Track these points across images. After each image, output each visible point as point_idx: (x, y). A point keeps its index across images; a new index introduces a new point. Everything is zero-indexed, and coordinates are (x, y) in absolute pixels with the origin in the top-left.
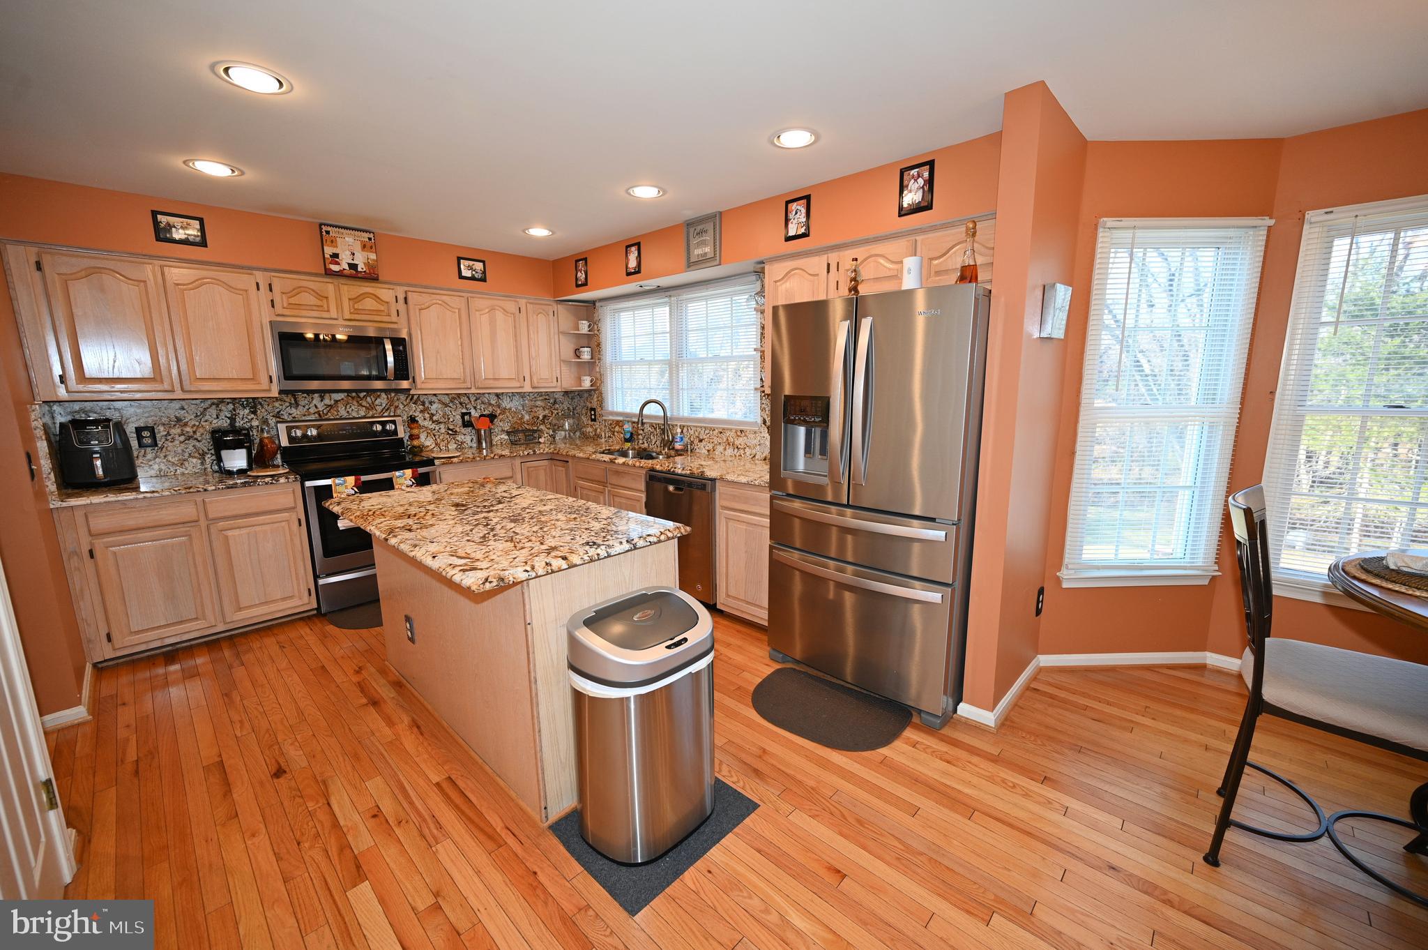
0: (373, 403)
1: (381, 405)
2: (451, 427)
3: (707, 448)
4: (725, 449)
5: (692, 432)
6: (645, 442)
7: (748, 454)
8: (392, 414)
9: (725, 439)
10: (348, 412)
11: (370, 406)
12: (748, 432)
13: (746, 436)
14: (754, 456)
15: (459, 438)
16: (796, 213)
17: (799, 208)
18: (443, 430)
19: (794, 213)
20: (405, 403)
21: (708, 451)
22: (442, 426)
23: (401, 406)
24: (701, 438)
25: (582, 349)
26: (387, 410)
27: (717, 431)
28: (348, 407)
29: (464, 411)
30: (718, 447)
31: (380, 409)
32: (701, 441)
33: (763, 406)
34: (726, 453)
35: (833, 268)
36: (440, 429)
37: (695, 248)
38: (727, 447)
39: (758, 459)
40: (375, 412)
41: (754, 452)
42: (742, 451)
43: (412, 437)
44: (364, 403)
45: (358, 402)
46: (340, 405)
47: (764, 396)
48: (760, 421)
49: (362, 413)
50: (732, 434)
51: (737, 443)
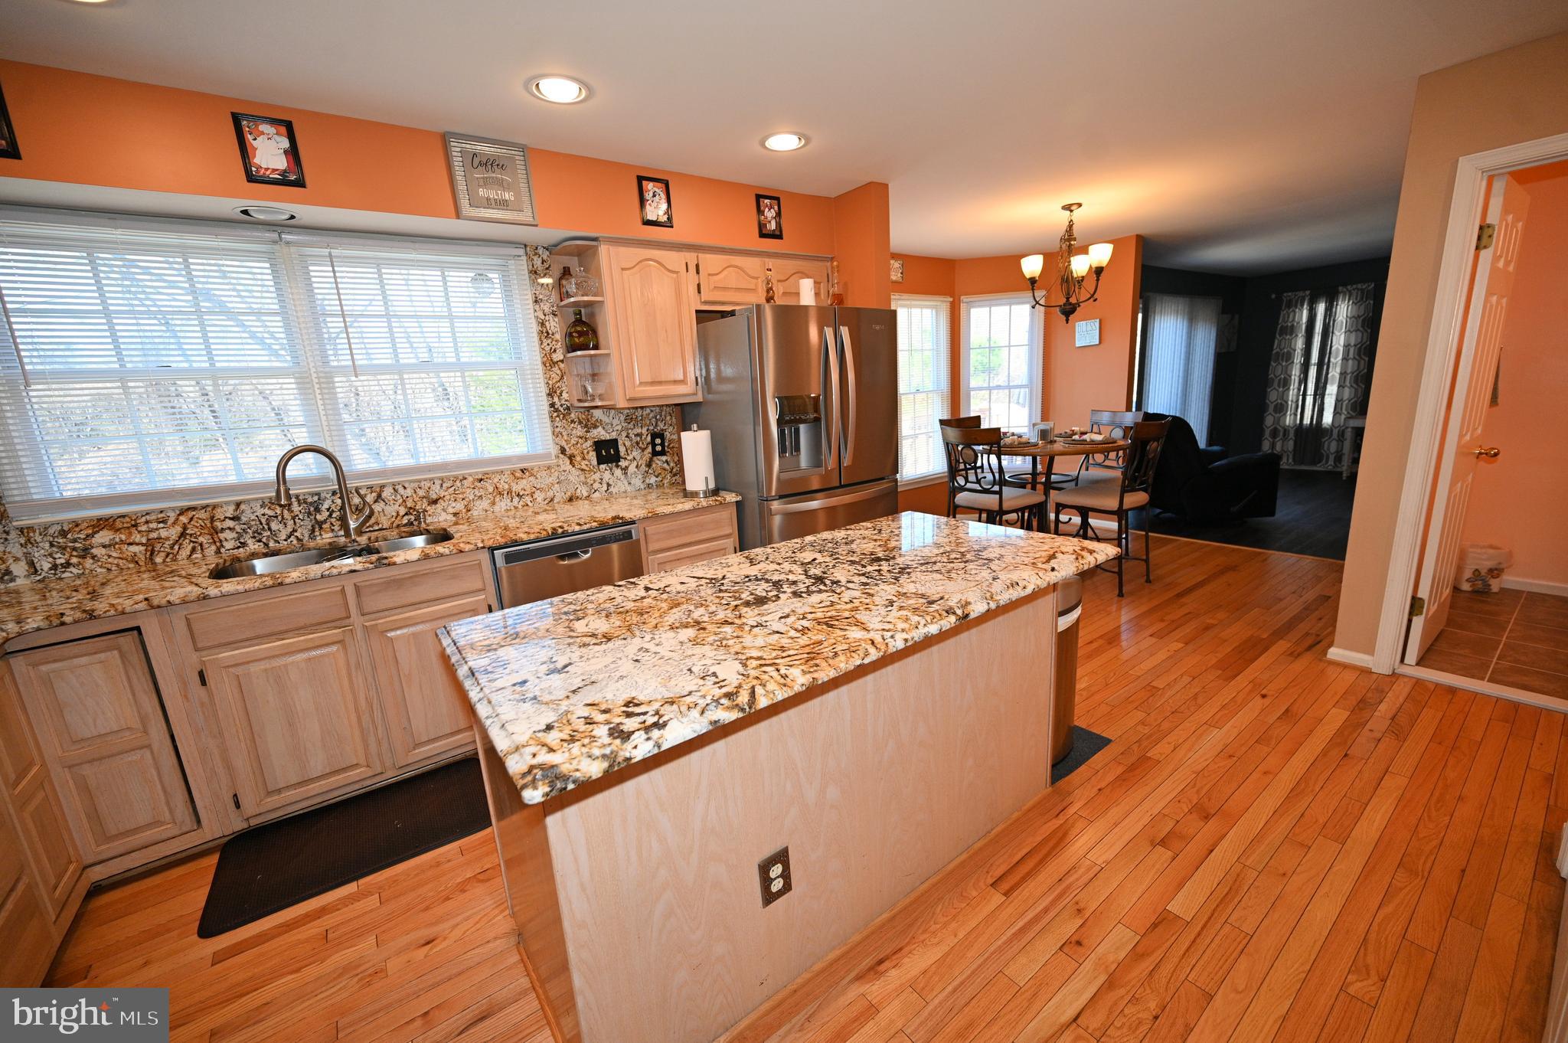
3: (451, 510)
4: (493, 503)
5: (409, 492)
7: (539, 499)
9: (491, 489)
12: (536, 469)
13: (532, 475)
14: (552, 500)
16: (654, 196)
17: (657, 190)
19: (651, 194)
21: (455, 514)
24: (434, 497)
27: (470, 479)
30: (478, 503)
32: (435, 502)
33: (557, 430)
34: (497, 508)
35: (692, 269)
37: (481, 186)
38: (497, 499)
39: (558, 503)
41: (550, 494)
42: (528, 499)
47: (558, 416)
48: (554, 450)
50: (506, 477)
51: (516, 488)
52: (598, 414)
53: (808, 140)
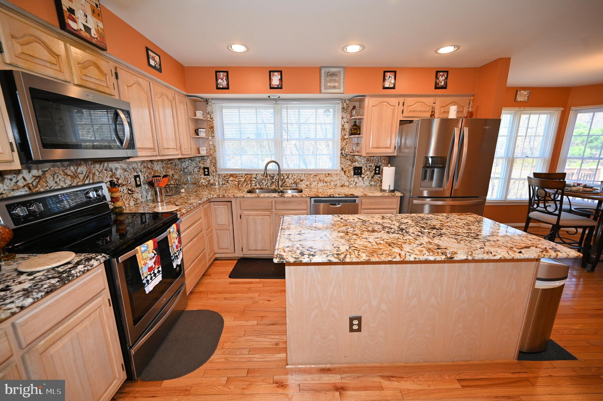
0: (76, 172)
1: (82, 173)
2: (130, 188)
3: (306, 184)
4: (318, 184)
5: (295, 177)
6: (258, 185)
7: (332, 184)
8: (91, 181)
9: (318, 179)
10: (56, 182)
11: (74, 174)
12: (333, 174)
13: (331, 176)
14: (336, 185)
15: (135, 195)
16: (389, 78)
17: (391, 75)
18: (125, 191)
19: (388, 77)
20: (100, 170)
21: (307, 185)
22: (125, 188)
23: (97, 173)
24: (302, 179)
25: (199, 130)
26: (87, 178)
27: (313, 175)
28: (56, 177)
29: (136, 174)
30: (313, 183)
31: (81, 176)
32: (302, 181)
33: (342, 162)
34: (319, 185)
35: (401, 104)
36: (123, 190)
37: (328, 82)
38: (319, 183)
39: (338, 186)
40: (78, 180)
41: (336, 183)
42: (329, 184)
43: (114, 200)
44: (69, 173)
45: (63, 171)
46: (48, 175)
47: (343, 157)
48: (340, 169)
49: (68, 182)
50: (323, 176)
51: (325, 180)
52: (356, 157)
53: (458, 47)
